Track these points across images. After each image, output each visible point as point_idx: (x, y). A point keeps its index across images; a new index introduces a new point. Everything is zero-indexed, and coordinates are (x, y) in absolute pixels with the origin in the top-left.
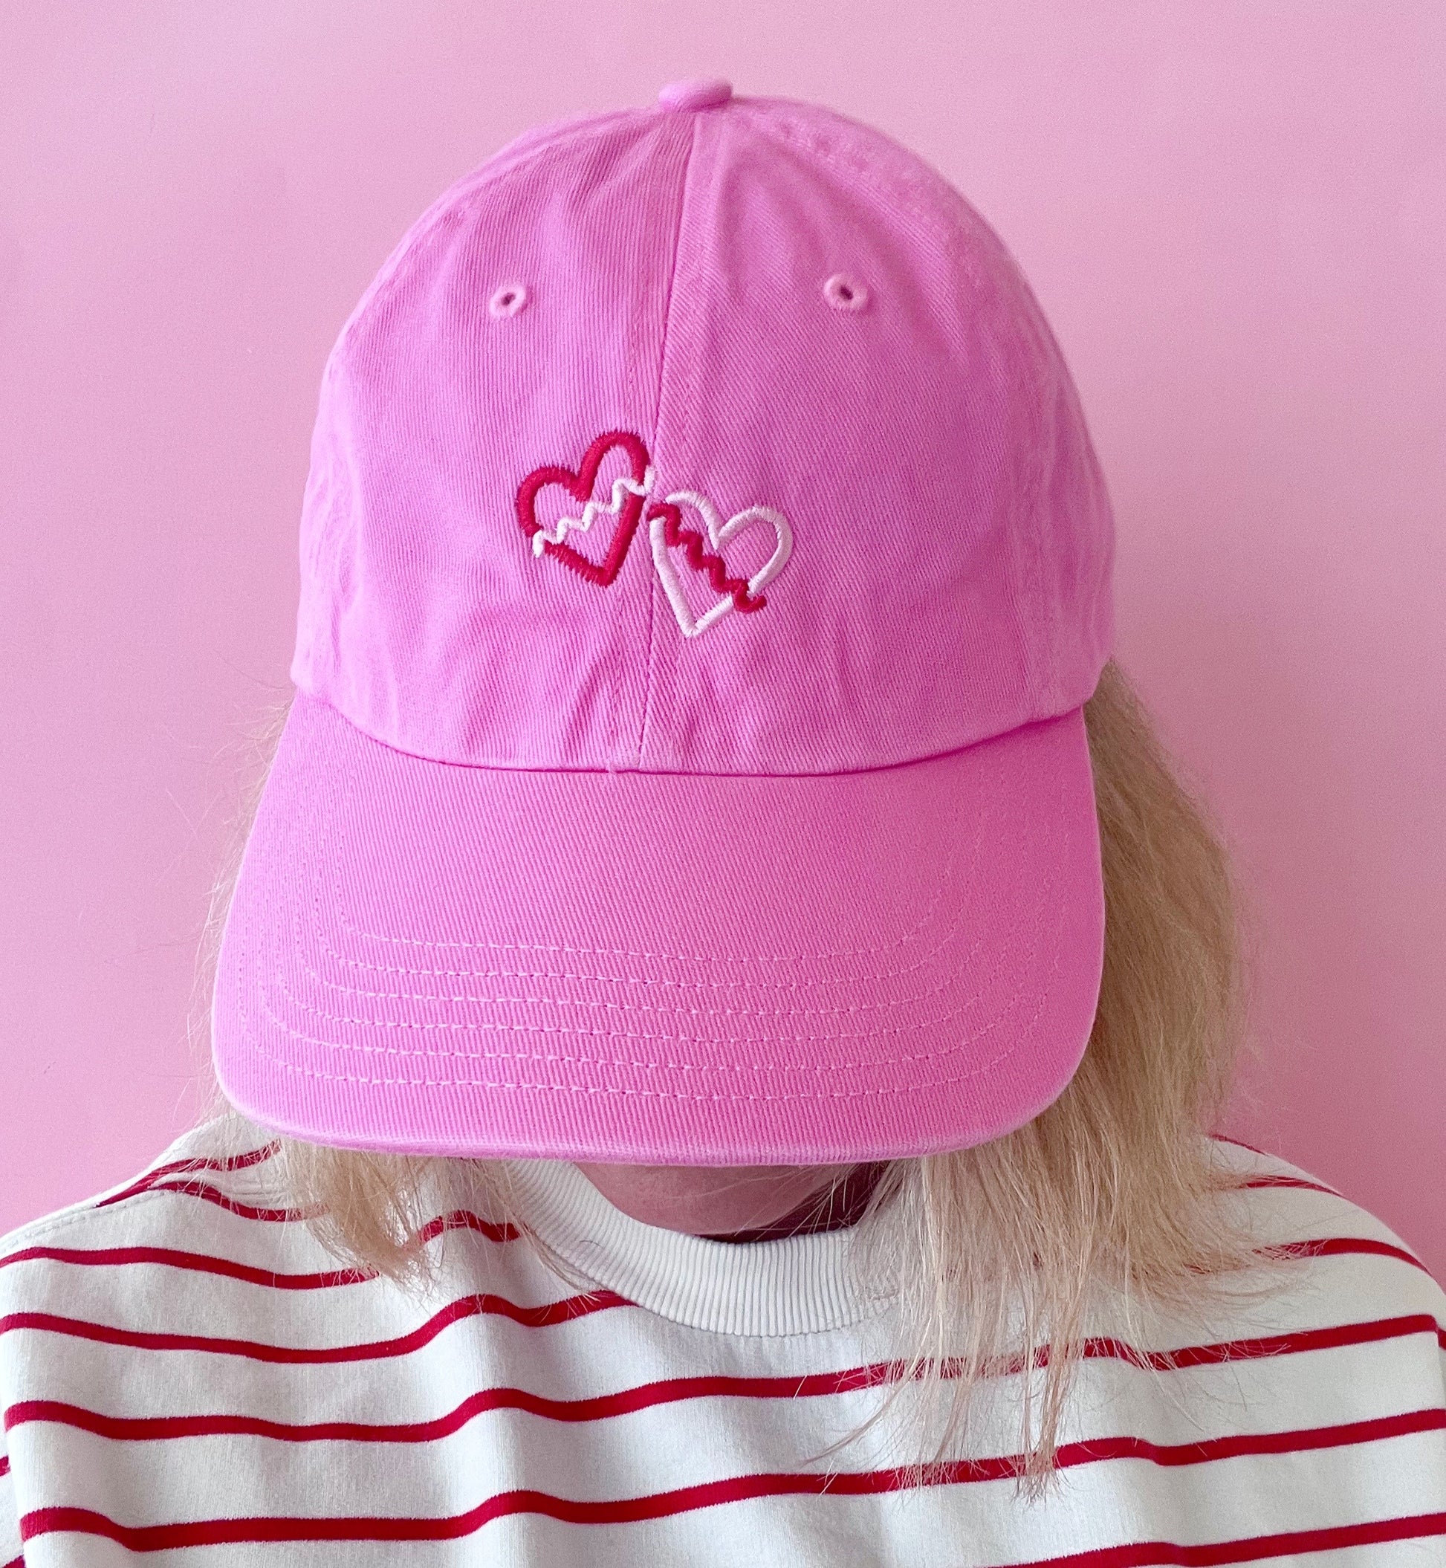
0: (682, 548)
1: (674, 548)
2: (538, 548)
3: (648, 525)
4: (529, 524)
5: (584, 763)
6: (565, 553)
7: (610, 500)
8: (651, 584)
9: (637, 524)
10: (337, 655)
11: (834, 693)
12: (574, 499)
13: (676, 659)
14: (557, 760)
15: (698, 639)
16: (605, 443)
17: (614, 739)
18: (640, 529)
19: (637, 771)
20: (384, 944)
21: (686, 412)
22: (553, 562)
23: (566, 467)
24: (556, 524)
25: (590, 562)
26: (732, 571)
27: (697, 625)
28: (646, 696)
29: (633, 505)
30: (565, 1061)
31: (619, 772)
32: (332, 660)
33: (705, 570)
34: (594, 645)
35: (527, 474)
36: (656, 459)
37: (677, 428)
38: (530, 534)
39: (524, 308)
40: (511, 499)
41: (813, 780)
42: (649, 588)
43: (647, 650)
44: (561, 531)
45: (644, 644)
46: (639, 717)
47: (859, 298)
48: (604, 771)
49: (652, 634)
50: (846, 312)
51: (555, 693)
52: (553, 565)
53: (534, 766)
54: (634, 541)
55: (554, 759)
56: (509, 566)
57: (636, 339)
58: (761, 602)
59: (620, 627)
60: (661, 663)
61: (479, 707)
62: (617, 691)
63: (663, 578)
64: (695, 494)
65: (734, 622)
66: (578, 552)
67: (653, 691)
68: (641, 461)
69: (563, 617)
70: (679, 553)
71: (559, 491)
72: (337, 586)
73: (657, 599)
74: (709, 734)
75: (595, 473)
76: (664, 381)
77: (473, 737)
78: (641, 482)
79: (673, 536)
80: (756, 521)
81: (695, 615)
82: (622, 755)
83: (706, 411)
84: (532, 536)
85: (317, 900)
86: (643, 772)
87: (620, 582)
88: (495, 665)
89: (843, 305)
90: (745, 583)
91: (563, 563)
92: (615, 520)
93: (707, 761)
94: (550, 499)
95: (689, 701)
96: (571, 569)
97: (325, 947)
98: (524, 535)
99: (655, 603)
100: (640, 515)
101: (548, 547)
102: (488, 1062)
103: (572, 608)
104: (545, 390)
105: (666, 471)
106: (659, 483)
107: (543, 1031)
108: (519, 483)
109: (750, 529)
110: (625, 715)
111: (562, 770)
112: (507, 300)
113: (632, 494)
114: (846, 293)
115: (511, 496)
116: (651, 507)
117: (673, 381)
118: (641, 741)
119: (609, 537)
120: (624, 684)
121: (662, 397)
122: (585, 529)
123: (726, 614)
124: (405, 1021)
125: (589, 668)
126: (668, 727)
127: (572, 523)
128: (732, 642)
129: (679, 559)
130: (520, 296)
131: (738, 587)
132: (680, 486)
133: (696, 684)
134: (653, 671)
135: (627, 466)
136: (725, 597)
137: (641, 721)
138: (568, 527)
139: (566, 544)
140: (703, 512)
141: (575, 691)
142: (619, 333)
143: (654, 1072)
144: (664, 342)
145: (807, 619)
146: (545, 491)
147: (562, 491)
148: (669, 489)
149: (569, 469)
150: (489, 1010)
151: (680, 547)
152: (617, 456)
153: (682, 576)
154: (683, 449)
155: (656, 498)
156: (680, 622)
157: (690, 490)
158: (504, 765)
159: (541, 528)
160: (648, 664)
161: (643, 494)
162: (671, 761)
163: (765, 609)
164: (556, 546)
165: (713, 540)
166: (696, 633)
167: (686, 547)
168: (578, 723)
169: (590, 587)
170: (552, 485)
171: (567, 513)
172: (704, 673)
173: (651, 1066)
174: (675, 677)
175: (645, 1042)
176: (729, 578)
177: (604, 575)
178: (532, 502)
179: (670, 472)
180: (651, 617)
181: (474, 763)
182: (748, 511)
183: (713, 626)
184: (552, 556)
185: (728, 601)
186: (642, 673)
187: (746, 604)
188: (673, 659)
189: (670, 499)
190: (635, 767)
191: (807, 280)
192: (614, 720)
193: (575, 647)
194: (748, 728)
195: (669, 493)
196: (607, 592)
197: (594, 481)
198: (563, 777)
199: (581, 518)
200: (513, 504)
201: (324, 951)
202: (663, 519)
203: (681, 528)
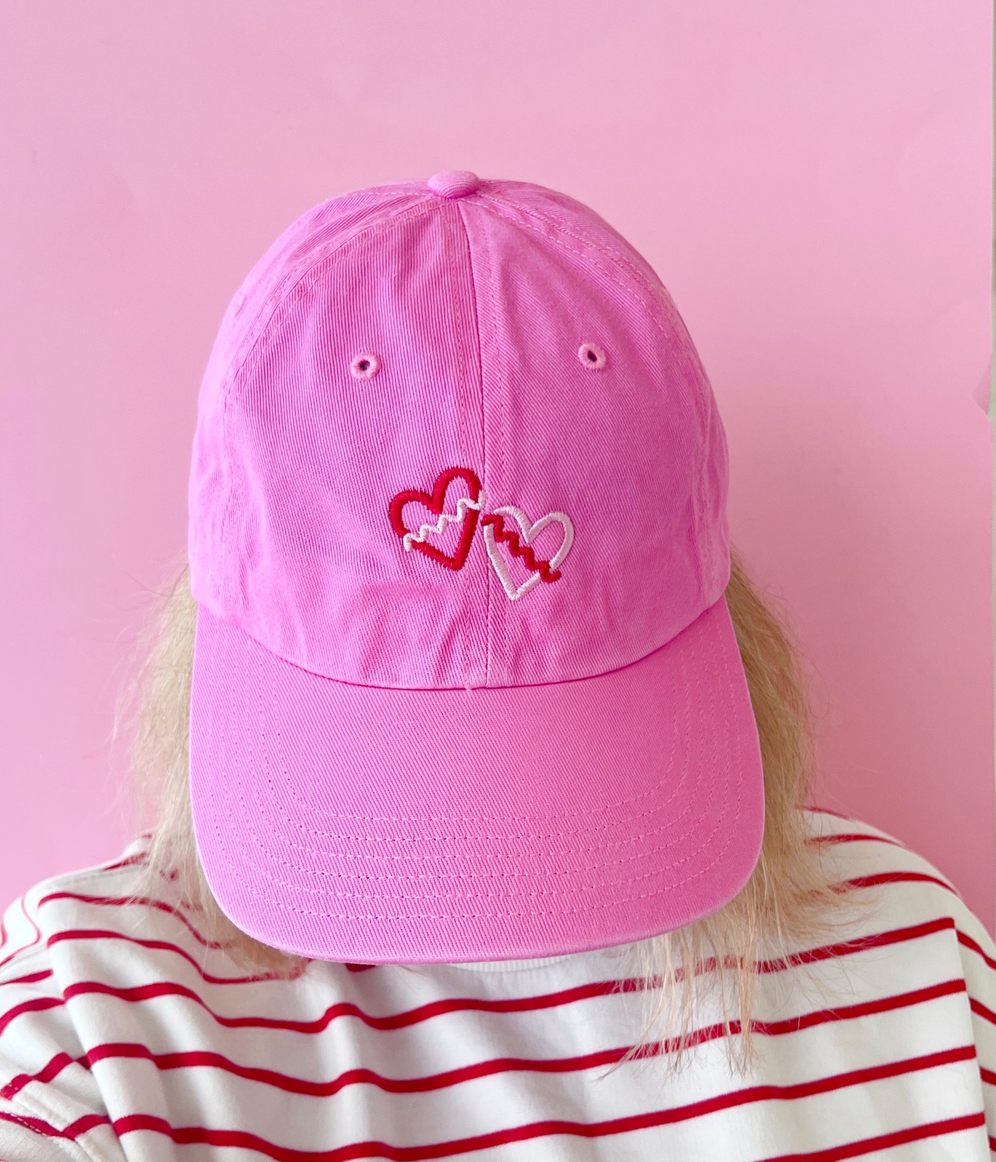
0: (506, 543)
1: (500, 544)
2: (407, 546)
3: (483, 529)
4: (400, 529)
5: (449, 685)
6: (425, 548)
7: (456, 514)
8: (487, 568)
9: (475, 529)
10: (245, 598)
11: (603, 624)
12: (430, 512)
13: (505, 614)
14: (431, 682)
15: (519, 601)
16: (449, 475)
17: (468, 669)
18: (477, 532)
19: (485, 688)
20: (334, 818)
21: (503, 453)
22: (418, 554)
23: (423, 491)
24: (419, 529)
25: (445, 555)
26: (539, 556)
27: (518, 591)
28: (487, 639)
29: (471, 517)
30: (479, 897)
31: (474, 689)
32: (241, 601)
33: (521, 556)
34: (452, 608)
35: (395, 494)
36: (486, 486)
37: (498, 466)
38: (401, 536)
39: (377, 373)
40: (386, 511)
41: (591, 681)
42: (486, 570)
43: (486, 610)
44: (422, 533)
45: (485, 606)
46: (484, 653)
47: (600, 361)
48: (464, 689)
49: (490, 600)
50: (593, 371)
51: (426, 641)
52: (419, 557)
53: (415, 687)
54: (474, 540)
55: (429, 682)
56: (387, 555)
57: (464, 400)
58: (557, 575)
59: (469, 597)
60: (495, 618)
61: (371, 648)
62: (468, 636)
63: (494, 564)
64: (513, 508)
65: (541, 588)
66: (436, 548)
67: (491, 635)
68: (475, 488)
69: (428, 590)
70: (504, 546)
71: (419, 506)
72: (244, 552)
73: (492, 577)
74: (529, 660)
75: (444, 495)
76: (486, 431)
77: (367, 668)
78: (476, 502)
79: (499, 536)
80: (552, 521)
81: (516, 585)
82: (475, 678)
83: (515, 452)
84: (402, 538)
85: (270, 781)
86: (489, 688)
87: (467, 568)
88: (381, 621)
89: (592, 366)
90: (546, 563)
91: (426, 556)
92: (461, 526)
93: (529, 677)
94: (412, 512)
95: (515, 640)
96: (432, 560)
97: (287, 818)
98: (397, 536)
99: (490, 579)
100: (477, 523)
101: (414, 544)
102: (428, 901)
103: (435, 586)
104: (402, 435)
105: (494, 493)
106: (489, 502)
107: (460, 877)
108: (390, 501)
109: (549, 528)
110: (474, 652)
111: (434, 690)
112: (363, 365)
113: (470, 509)
114: (592, 357)
115: (385, 509)
116: (484, 517)
117: (492, 432)
118: (487, 669)
119: (457, 537)
120: (472, 631)
121: (486, 442)
122: (439, 532)
123: (535, 585)
124: (363, 875)
125: (449, 623)
126: (503, 658)
127: (430, 528)
128: (542, 602)
129: (504, 550)
130: (373, 364)
131: (543, 568)
132: (503, 503)
133: (519, 630)
134: (491, 623)
135: (466, 491)
136: (535, 573)
137: (485, 655)
138: (427, 531)
139: (427, 542)
140: (518, 519)
141: (440, 638)
142: (451, 398)
143: (535, 898)
144: (483, 403)
145: (586, 584)
146: (409, 506)
147: (422, 506)
148: (496, 505)
149: (425, 492)
150: (421, 864)
151: (505, 542)
152: (458, 485)
153: (507, 561)
154: (504, 479)
155: (487, 511)
156: (507, 591)
157: (509, 505)
158: (392, 686)
159: (409, 531)
160: (487, 618)
161: (478, 509)
162: (506, 678)
163: (561, 579)
164: (421, 544)
165: (526, 538)
166: (518, 597)
167: (508, 542)
168: (443, 659)
169: (445, 571)
170: (414, 502)
171: (427, 522)
172: (524, 622)
173: (532, 894)
174: (505, 626)
175: (526, 879)
176: (537, 561)
177: (456, 563)
178: (400, 514)
179: (496, 494)
180: (488, 589)
181: (370, 684)
182: (547, 516)
183: (528, 592)
184: (418, 551)
185: (537, 575)
186: (483, 624)
187: (549, 576)
188: (503, 614)
189: (496, 512)
190: (483, 686)
191: (567, 350)
192: (467, 655)
193: (437, 610)
194: (552, 652)
195: (496, 508)
196: (458, 574)
197: (443, 501)
198: (436, 694)
199: (436, 525)
200: (387, 515)
201: (287, 821)
202: (492, 525)
203: (504, 530)
